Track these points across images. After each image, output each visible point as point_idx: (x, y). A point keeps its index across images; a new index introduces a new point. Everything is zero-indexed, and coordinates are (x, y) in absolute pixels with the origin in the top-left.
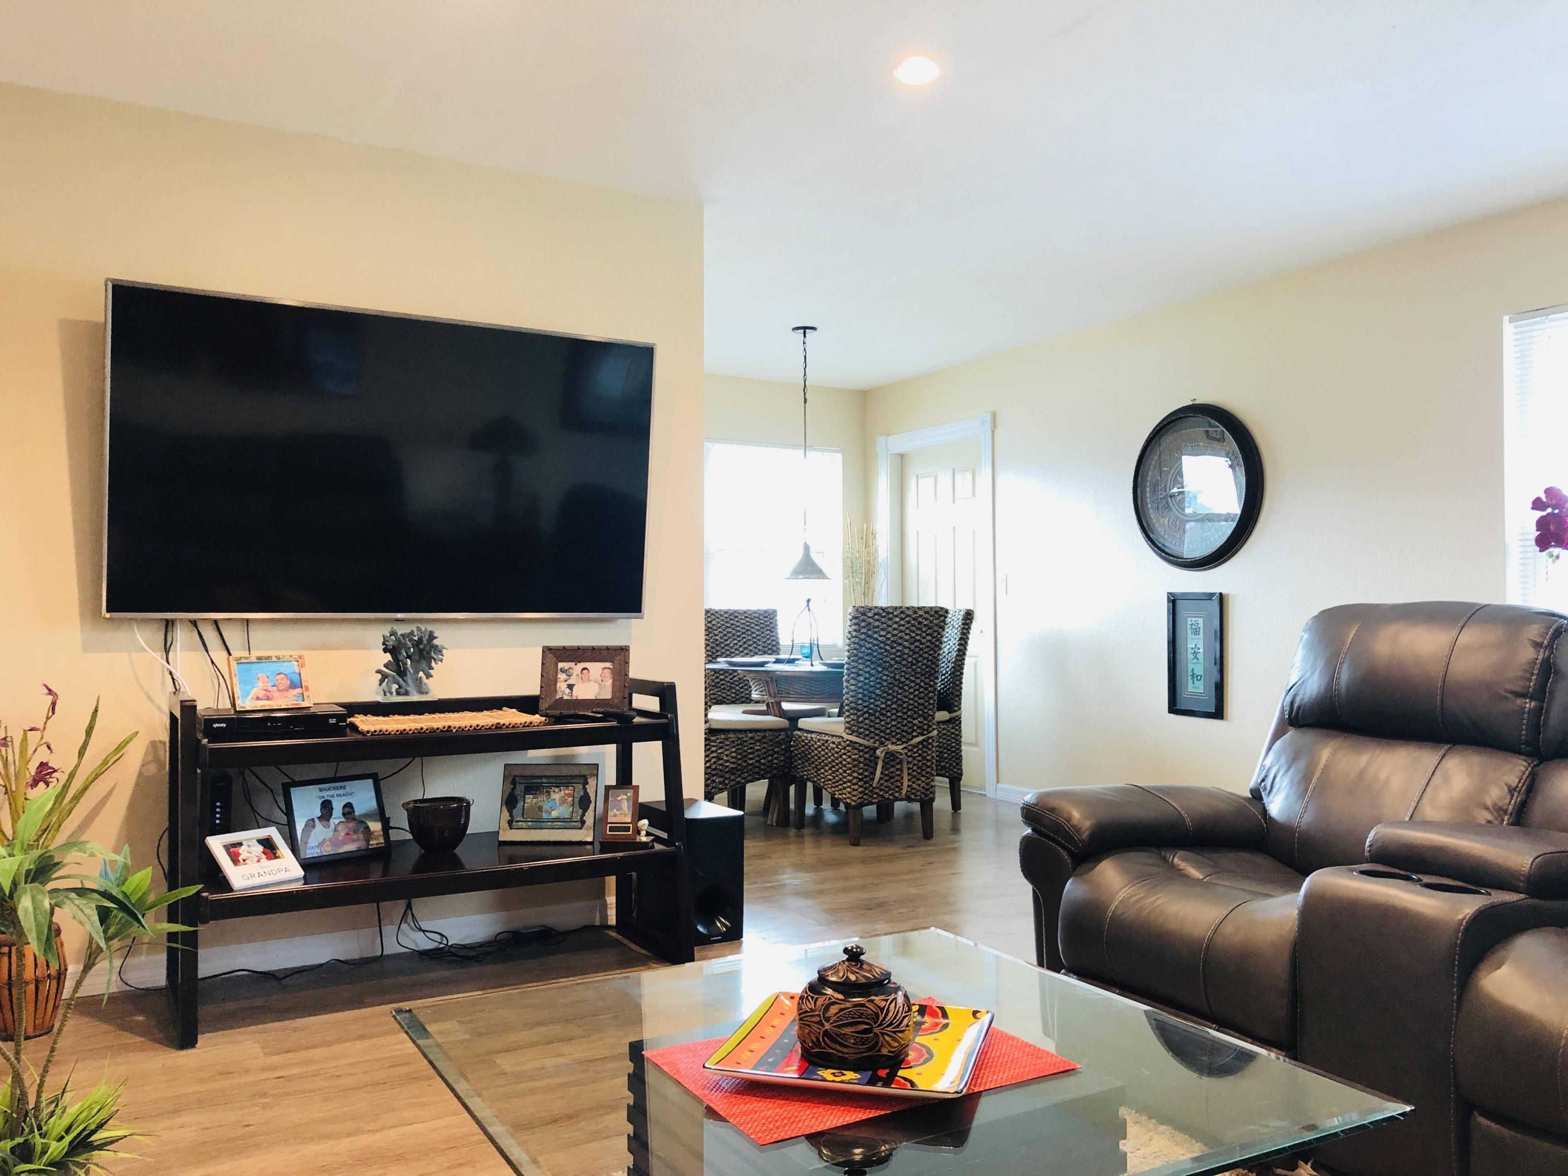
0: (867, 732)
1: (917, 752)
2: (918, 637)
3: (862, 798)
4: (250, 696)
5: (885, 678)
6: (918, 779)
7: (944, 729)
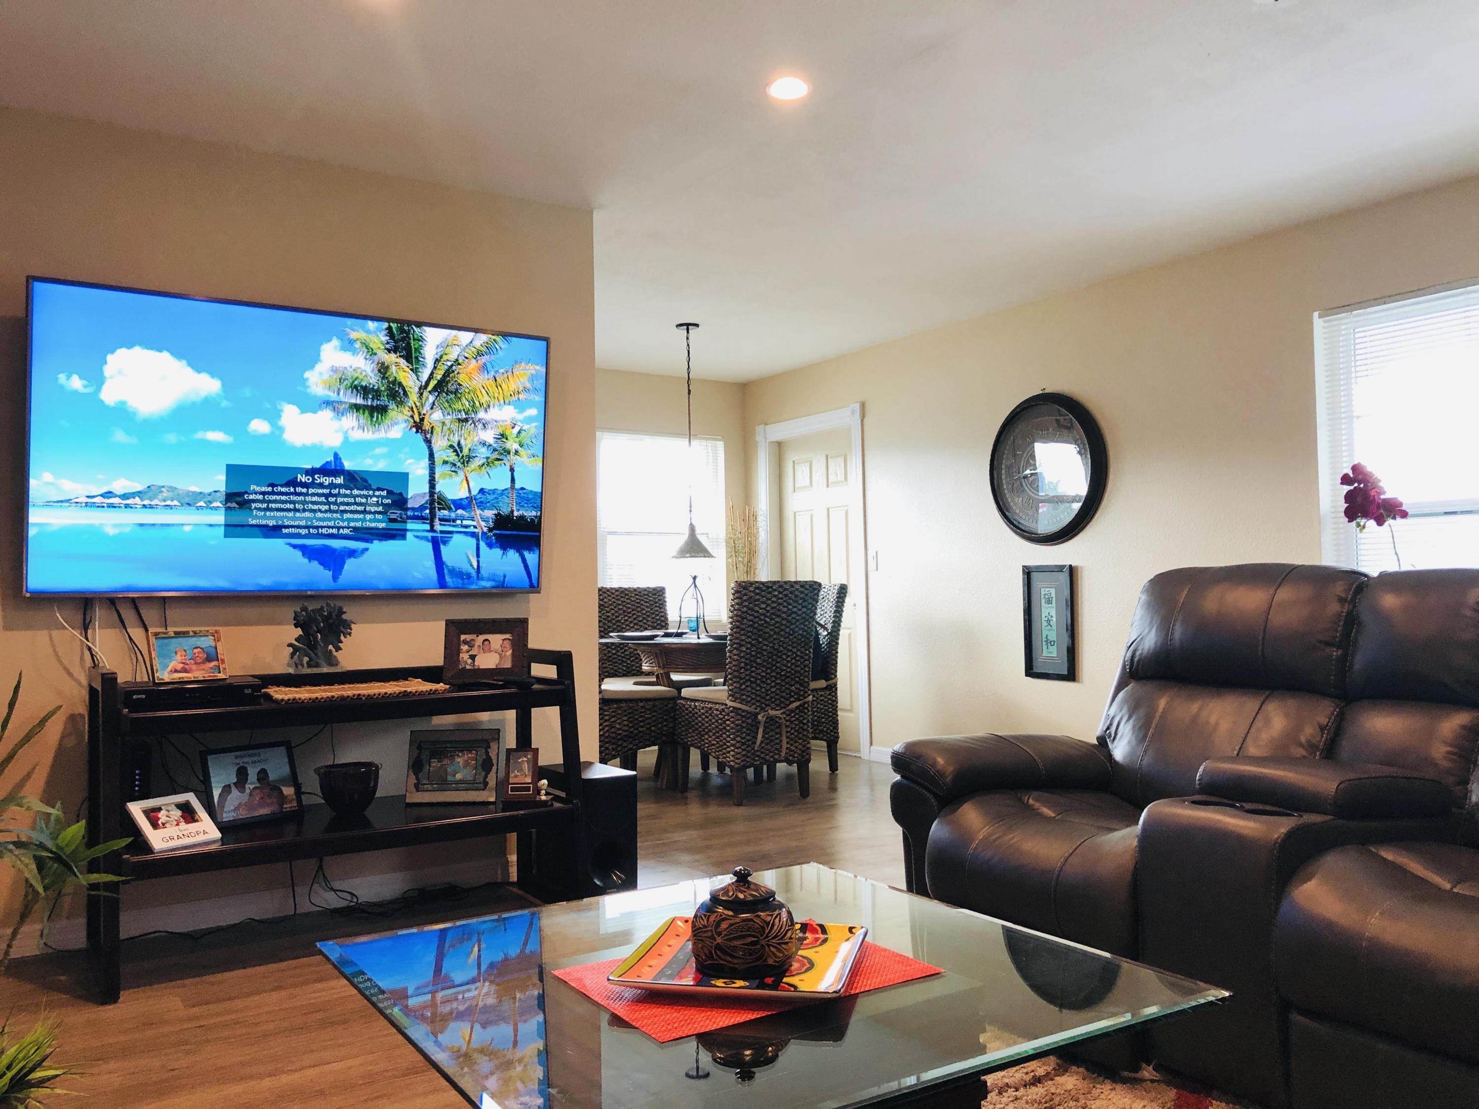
0: (749, 699)
1: (794, 717)
2: (795, 610)
3: (745, 760)
4: (169, 669)
5: (765, 647)
6: (796, 742)
7: (822, 696)
